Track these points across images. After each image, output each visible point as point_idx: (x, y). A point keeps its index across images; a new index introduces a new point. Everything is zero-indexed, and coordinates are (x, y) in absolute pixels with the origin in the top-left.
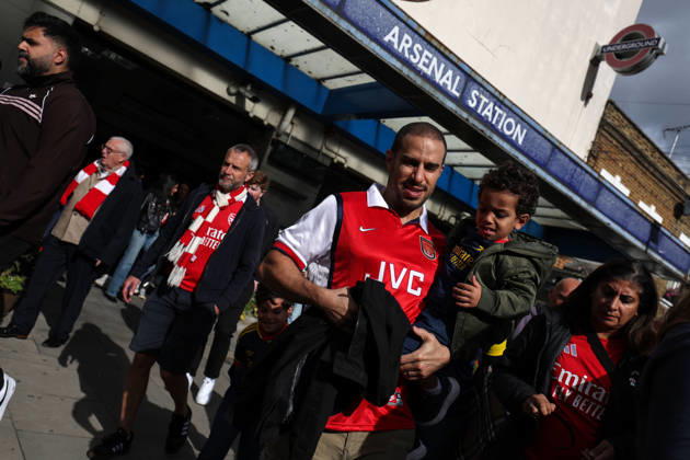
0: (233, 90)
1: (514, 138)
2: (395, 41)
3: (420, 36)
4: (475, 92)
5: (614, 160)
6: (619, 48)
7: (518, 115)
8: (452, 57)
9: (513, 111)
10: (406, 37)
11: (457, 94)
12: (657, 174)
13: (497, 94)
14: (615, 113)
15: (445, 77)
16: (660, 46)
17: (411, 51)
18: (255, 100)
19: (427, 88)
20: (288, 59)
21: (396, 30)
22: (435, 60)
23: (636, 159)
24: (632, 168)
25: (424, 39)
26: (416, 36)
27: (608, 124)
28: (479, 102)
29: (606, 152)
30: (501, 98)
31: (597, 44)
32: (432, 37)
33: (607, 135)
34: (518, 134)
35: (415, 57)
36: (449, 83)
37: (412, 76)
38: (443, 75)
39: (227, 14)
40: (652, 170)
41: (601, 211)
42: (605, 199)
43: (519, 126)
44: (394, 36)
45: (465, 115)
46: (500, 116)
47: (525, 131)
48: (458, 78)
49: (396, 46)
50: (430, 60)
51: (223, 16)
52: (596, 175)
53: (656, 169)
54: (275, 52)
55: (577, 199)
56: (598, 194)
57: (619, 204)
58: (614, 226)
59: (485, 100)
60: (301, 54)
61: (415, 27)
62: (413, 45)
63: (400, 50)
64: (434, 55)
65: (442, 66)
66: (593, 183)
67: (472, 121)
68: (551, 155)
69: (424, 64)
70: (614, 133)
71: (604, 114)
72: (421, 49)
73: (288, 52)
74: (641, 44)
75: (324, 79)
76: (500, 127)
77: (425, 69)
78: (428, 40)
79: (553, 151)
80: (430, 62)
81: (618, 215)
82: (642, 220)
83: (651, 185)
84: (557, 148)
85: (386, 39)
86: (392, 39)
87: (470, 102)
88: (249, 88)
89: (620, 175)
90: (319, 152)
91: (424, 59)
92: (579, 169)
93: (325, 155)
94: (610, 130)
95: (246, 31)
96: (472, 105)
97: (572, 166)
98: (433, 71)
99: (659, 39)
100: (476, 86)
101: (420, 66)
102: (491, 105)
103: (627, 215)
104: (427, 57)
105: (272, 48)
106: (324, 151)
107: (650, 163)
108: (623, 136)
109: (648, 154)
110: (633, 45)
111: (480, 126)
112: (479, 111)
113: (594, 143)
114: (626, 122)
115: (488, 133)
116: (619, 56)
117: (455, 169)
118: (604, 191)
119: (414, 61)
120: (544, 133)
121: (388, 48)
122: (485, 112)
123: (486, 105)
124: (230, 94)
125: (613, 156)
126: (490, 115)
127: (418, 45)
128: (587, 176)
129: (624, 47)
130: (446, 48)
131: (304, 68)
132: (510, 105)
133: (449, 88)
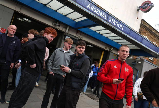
0: (54, 24)
1: (121, 28)
2: (90, 7)
3: (96, 6)
4: (110, 18)
5: (145, 33)
6: (143, 7)
7: (121, 23)
8: (104, 10)
9: (120, 22)
10: (92, 6)
11: (106, 19)
12: (155, 35)
13: (116, 18)
14: (144, 22)
15: (103, 15)
16: (153, 5)
17: (94, 9)
18: (59, 26)
19: (99, 18)
20: (66, 16)
21: (90, 5)
22: (100, 11)
23: (150, 32)
24: (149, 34)
25: (97, 6)
26: (95, 6)
27: (143, 24)
28: (111, 21)
29: (143, 31)
30: (117, 19)
31: (138, 6)
32: (99, 6)
33: (142, 27)
34: (122, 27)
35: (95, 11)
36: (104, 16)
37: (95, 15)
38: (102, 15)
39: (50, 6)
40: (154, 34)
41: (143, 44)
42: (144, 41)
43: (122, 25)
44: (89, 6)
45: (108, 24)
46: (117, 23)
47: (123, 26)
48: (106, 15)
49: (90, 9)
50: (99, 11)
51: (49, 7)
52: (141, 36)
53: (155, 34)
54: (63, 14)
55: (137, 42)
56: (142, 40)
57: (148, 42)
58: (147, 47)
59: (113, 20)
60: (69, 14)
61: (94, 3)
62: (94, 8)
63: (91, 9)
64: (99, 10)
65: (102, 12)
66: (141, 37)
67: (110, 25)
68: (130, 32)
69: (97, 12)
70: (144, 27)
71: (141, 22)
72: (96, 9)
73: (66, 14)
74: (148, 5)
75: (75, 20)
76: (117, 26)
77: (98, 14)
78: (98, 6)
79: (130, 31)
80: (99, 12)
81: (147, 45)
82: (153, 45)
83: (154, 38)
84: (131, 30)
85: (87, 7)
86: (89, 7)
87: (109, 20)
88: (57, 23)
89: (146, 36)
90: (75, 37)
91: (97, 11)
92: (137, 35)
93: (77, 37)
94: (143, 26)
95: (55, 10)
96: (110, 21)
97: (135, 34)
98: (100, 14)
99: (152, 4)
100: (110, 17)
101: (96, 13)
102: (115, 21)
103: (150, 45)
104: (98, 11)
105: (62, 13)
106: (77, 36)
107: (153, 33)
108: (146, 27)
109: (153, 30)
110: (146, 6)
111: (113, 26)
112: (112, 23)
113: (140, 29)
114: (147, 24)
115: (115, 28)
116: (143, 8)
117: (108, 38)
118: (144, 39)
119: (95, 12)
120: (128, 26)
121: (88, 9)
122: (113, 23)
123: (113, 21)
124: (53, 25)
125: (145, 32)
126: (114, 23)
127: (95, 8)
128: (139, 36)
129: (144, 6)
130: (102, 8)
131: (70, 17)
132: (119, 21)
133: (104, 18)
